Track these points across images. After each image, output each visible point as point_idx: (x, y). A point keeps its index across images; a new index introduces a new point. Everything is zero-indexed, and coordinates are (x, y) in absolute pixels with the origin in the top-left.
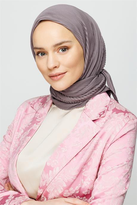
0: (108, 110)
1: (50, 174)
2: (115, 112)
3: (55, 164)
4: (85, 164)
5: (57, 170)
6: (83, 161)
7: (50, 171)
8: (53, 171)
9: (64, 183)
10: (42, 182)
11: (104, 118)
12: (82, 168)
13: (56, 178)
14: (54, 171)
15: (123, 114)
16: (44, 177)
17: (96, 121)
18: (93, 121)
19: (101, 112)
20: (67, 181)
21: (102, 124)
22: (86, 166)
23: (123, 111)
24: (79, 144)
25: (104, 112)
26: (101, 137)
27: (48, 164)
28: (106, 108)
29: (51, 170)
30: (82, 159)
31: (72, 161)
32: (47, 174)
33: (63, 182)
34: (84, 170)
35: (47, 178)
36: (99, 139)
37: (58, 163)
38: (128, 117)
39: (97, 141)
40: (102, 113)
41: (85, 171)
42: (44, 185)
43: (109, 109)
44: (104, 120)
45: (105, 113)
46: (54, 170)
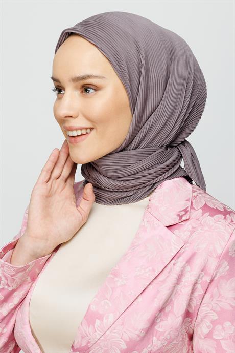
0: (192, 207)
1: (96, 326)
2: (208, 214)
3: (106, 307)
4: (162, 310)
5: (111, 318)
6: (158, 304)
7: (98, 322)
8: (102, 320)
9: (123, 343)
10: (80, 341)
11: (189, 222)
12: (155, 318)
13: (108, 333)
14: (105, 320)
15: (222, 216)
16: (85, 332)
17: (173, 227)
18: (167, 227)
19: (181, 211)
20: (128, 340)
21: (186, 233)
22: (162, 313)
23: (221, 210)
24: (147, 270)
25: (186, 211)
26: (189, 261)
27: (93, 308)
28: (189, 204)
29: (99, 319)
30: (156, 300)
31: (135, 303)
32: (91, 326)
33: (122, 340)
34: (159, 320)
35: (91, 334)
36: (185, 264)
37: (110, 305)
38: (232, 221)
39: (182, 268)
40: (183, 213)
41: (160, 322)
42: (82, 346)
43: (194, 206)
44: (187, 226)
45: (188, 213)
46: (104, 318)
